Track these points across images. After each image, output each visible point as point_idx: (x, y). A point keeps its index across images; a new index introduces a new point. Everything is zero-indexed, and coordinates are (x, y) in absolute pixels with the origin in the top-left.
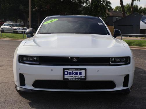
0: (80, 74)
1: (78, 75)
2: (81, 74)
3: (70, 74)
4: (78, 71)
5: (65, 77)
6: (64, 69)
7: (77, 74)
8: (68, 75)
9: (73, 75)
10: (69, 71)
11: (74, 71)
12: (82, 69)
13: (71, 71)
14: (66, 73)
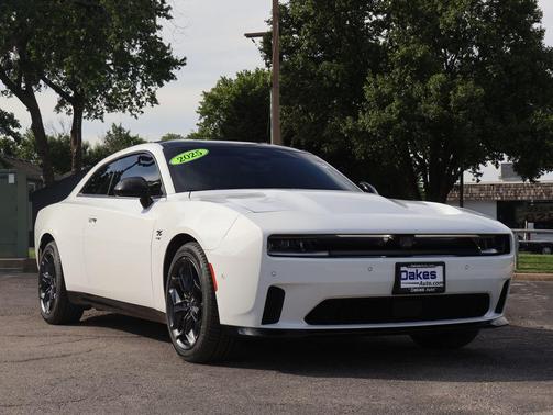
0: (434, 275)
1: (430, 280)
2: (435, 277)
3: (413, 276)
4: (429, 270)
5: (403, 286)
6: (398, 266)
7: (426, 276)
8: (409, 281)
9: (419, 281)
10: (409, 270)
11: (420, 270)
12: (437, 264)
13: (413, 270)
14: (404, 275)
